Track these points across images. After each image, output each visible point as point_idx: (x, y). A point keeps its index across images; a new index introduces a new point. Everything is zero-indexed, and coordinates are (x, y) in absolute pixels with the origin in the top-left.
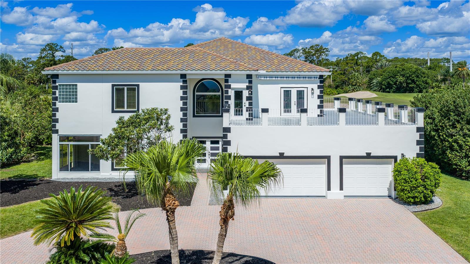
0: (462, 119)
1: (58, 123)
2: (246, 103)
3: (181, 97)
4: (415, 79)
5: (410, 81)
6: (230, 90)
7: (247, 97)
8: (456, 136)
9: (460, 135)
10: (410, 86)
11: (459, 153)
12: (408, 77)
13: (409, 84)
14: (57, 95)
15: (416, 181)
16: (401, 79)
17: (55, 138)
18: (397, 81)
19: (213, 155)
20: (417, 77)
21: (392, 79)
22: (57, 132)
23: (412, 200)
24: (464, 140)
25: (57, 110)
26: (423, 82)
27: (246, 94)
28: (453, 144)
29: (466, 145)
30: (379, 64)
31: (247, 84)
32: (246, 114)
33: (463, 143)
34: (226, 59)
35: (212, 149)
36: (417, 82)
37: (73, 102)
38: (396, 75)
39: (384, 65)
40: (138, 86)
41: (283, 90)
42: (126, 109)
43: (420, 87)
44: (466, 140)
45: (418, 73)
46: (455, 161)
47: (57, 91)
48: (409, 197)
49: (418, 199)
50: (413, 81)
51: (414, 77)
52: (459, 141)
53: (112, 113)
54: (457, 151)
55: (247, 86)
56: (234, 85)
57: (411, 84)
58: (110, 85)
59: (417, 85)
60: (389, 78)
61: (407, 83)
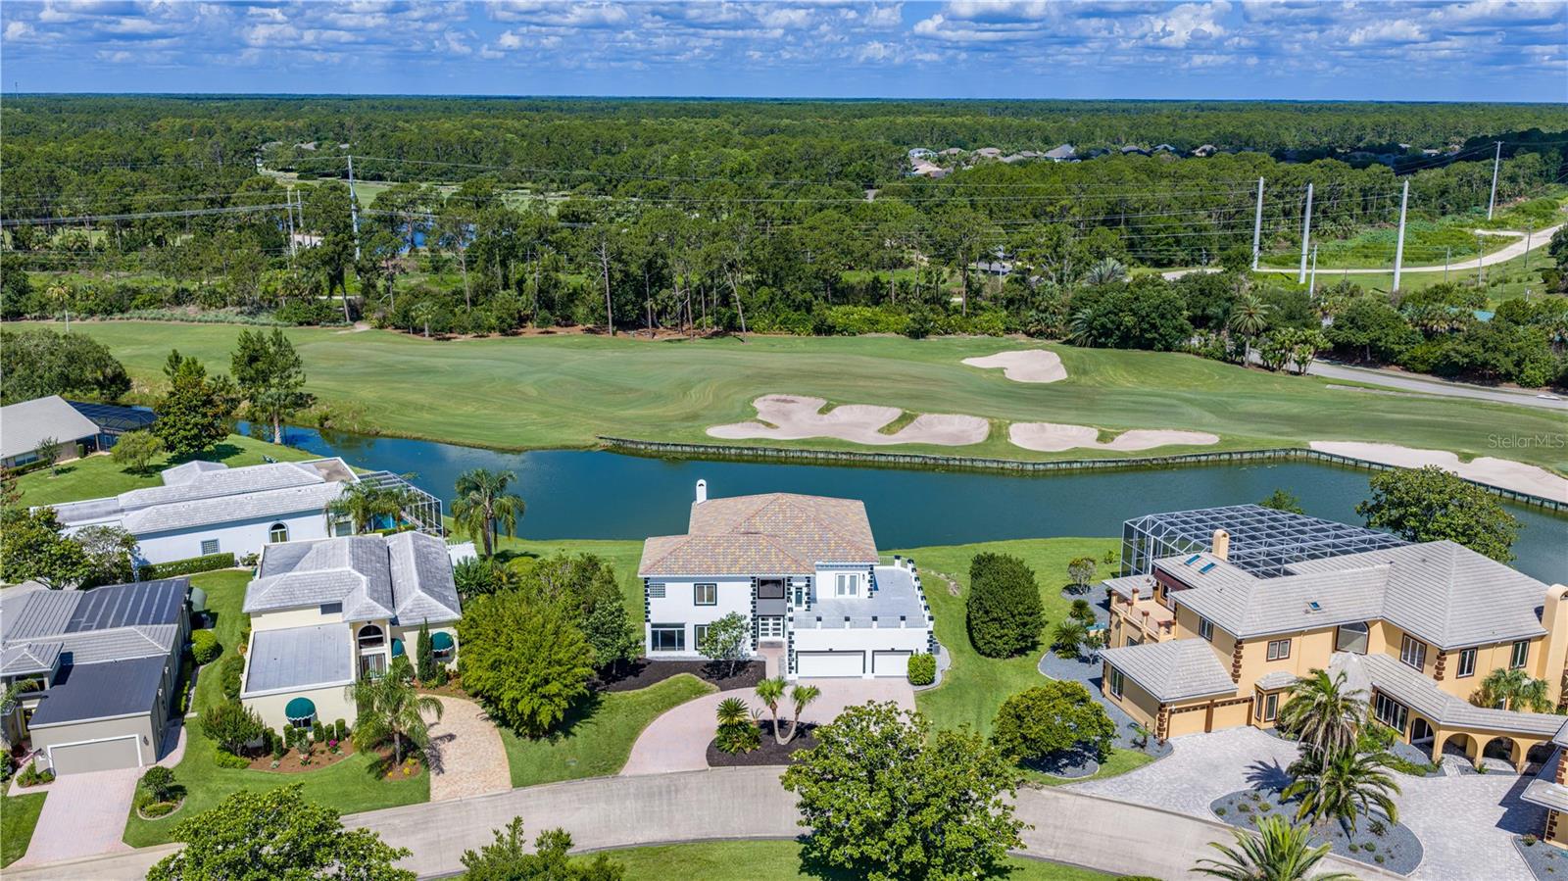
1: (650, 613)
2: (805, 598)
3: (751, 597)
4: (1158, 321)
5: (1146, 326)
6: (791, 588)
7: (806, 592)
10: (1148, 335)
12: (1142, 316)
13: (1146, 331)
14: (649, 592)
16: (1129, 320)
17: (648, 626)
18: (1121, 323)
19: (775, 628)
20: (1162, 316)
21: (1112, 317)
22: (649, 621)
25: (649, 603)
26: (1175, 328)
27: (805, 590)
32: (805, 606)
35: (774, 624)
36: (1162, 329)
37: (662, 597)
38: (1121, 311)
39: (1107, 275)
40: (716, 584)
41: (837, 575)
42: (705, 602)
43: (1166, 341)
45: (1165, 309)
47: (649, 589)
50: (1154, 326)
51: (1154, 318)
53: (694, 606)
55: (806, 584)
56: (795, 584)
58: (692, 584)
59: (1160, 335)
60: (1108, 313)
61: (1141, 330)
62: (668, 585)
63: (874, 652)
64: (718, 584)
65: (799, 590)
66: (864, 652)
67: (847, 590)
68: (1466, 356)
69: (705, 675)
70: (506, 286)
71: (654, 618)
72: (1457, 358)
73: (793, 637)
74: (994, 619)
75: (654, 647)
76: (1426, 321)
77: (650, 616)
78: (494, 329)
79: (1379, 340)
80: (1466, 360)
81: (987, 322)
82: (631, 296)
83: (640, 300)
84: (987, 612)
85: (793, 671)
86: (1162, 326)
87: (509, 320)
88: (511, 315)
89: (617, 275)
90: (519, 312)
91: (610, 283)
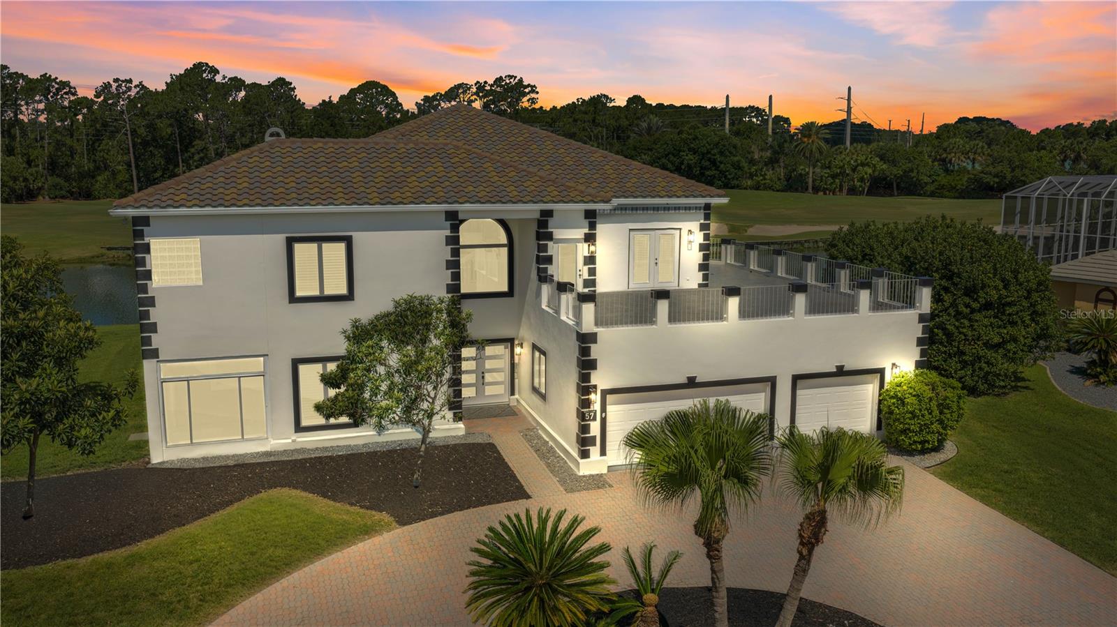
0: (955, 285)
1: (156, 332)
2: (582, 271)
3: (447, 261)
4: (718, 158)
6: (550, 244)
7: (585, 257)
8: (942, 316)
9: (949, 315)
10: (708, 173)
11: (946, 347)
12: (703, 154)
14: (149, 266)
15: (930, 414)
17: (149, 369)
18: (682, 163)
20: (721, 153)
21: (672, 158)
22: (154, 354)
23: (919, 447)
24: (957, 324)
25: (151, 301)
26: (733, 164)
27: (582, 251)
28: (936, 330)
29: (960, 333)
30: (644, 125)
31: (586, 231)
33: (954, 330)
34: (530, 173)
36: (722, 166)
38: (680, 151)
39: (654, 129)
40: (349, 239)
43: (726, 177)
44: (961, 323)
45: (724, 146)
46: (935, 361)
47: (148, 258)
48: (915, 442)
49: (929, 443)
50: (714, 163)
51: (715, 155)
52: (948, 327)
53: (290, 303)
54: (941, 343)
55: (585, 234)
56: (558, 234)
57: (710, 169)
59: (721, 172)
60: (667, 155)
61: (701, 168)
63: (796, 379)
64: (358, 237)
66: (772, 381)
68: (996, 176)
72: (988, 179)
73: (596, 351)
76: (944, 156)
77: (156, 341)
79: (912, 170)
80: (997, 180)
85: (595, 451)
86: (721, 163)
87: (11, 183)
88: (15, 179)
89: (142, 131)
90: (26, 180)
91: (133, 140)
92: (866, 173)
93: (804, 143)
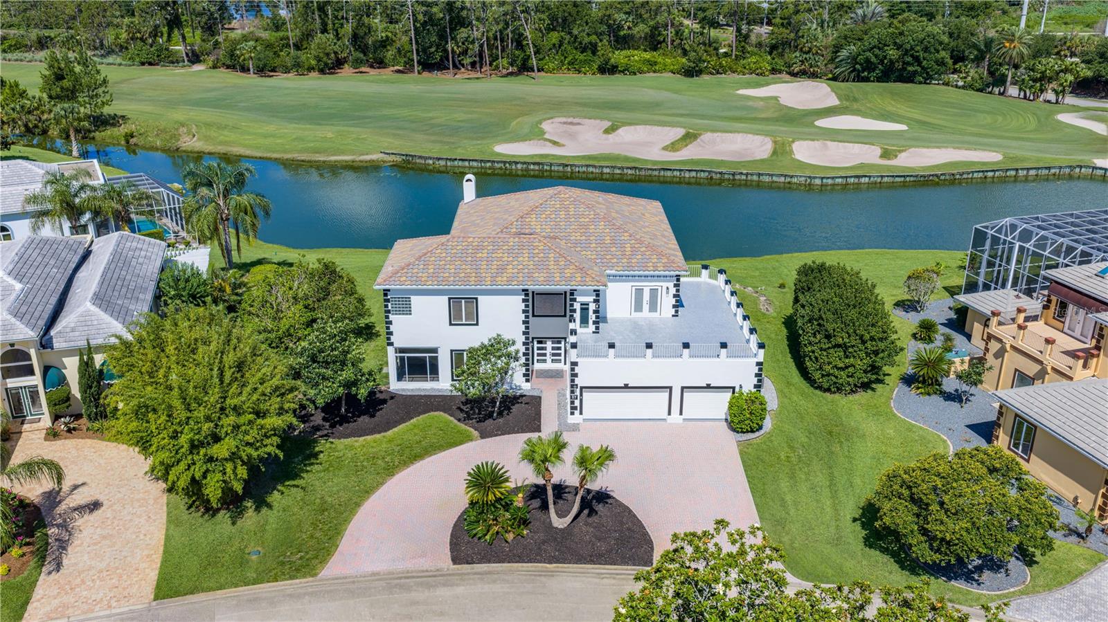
1: (393, 335)
2: (592, 317)
3: (523, 310)
4: (921, 54)
5: (909, 59)
6: (575, 303)
7: (593, 310)
10: (910, 68)
12: (906, 50)
13: (908, 64)
14: (390, 308)
16: (892, 53)
17: (390, 350)
18: (885, 57)
19: (554, 355)
20: (926, 49)
21: (877, 51)
22: (391, 344)
25: (391, 323)
26: (936, 61)
27: (592, 307)
32: (592, 327)
35: (553, 348)
36: (925, 62)
37: (407, 314)
38: (885, 45)
39: (869, 17)
40: (476, 299)
41: (634, 288)
42: (464, 322)
43: (928, 74)
45: (929, 42)
47: (389, 304)
50: (917, 60)
51: (918, 52)
53: (449, 325)
55: (594, 299)
56: (580, 299)
57: (912, 64)
58: (446, 298)
59: (923, 68)
60: (872, 48)
61: (904, 63)
62: (415, 300)
63: (683, 388)
64: (480, 298)
65: (585, 308)
66: (670, 388)
67: (646, 307)
69: (462, 415)
70: (324, 31)
71: (399, 340)
73: (577, 370)
74: (838, 346)
75: (400, 377)
77: (393, 339)
78: (313, 69)
81: (755, 63)
82: (434, 38)
83: (443, 43)
84: (828, 337)
85: (577, 412)
86: (924, 59)
87: (325, 59)
88: (328, 55)
89: (420, 17)
90: (336, 53)
91: (414, 25)
92: (1066, 81)
93: (1006, 47)
